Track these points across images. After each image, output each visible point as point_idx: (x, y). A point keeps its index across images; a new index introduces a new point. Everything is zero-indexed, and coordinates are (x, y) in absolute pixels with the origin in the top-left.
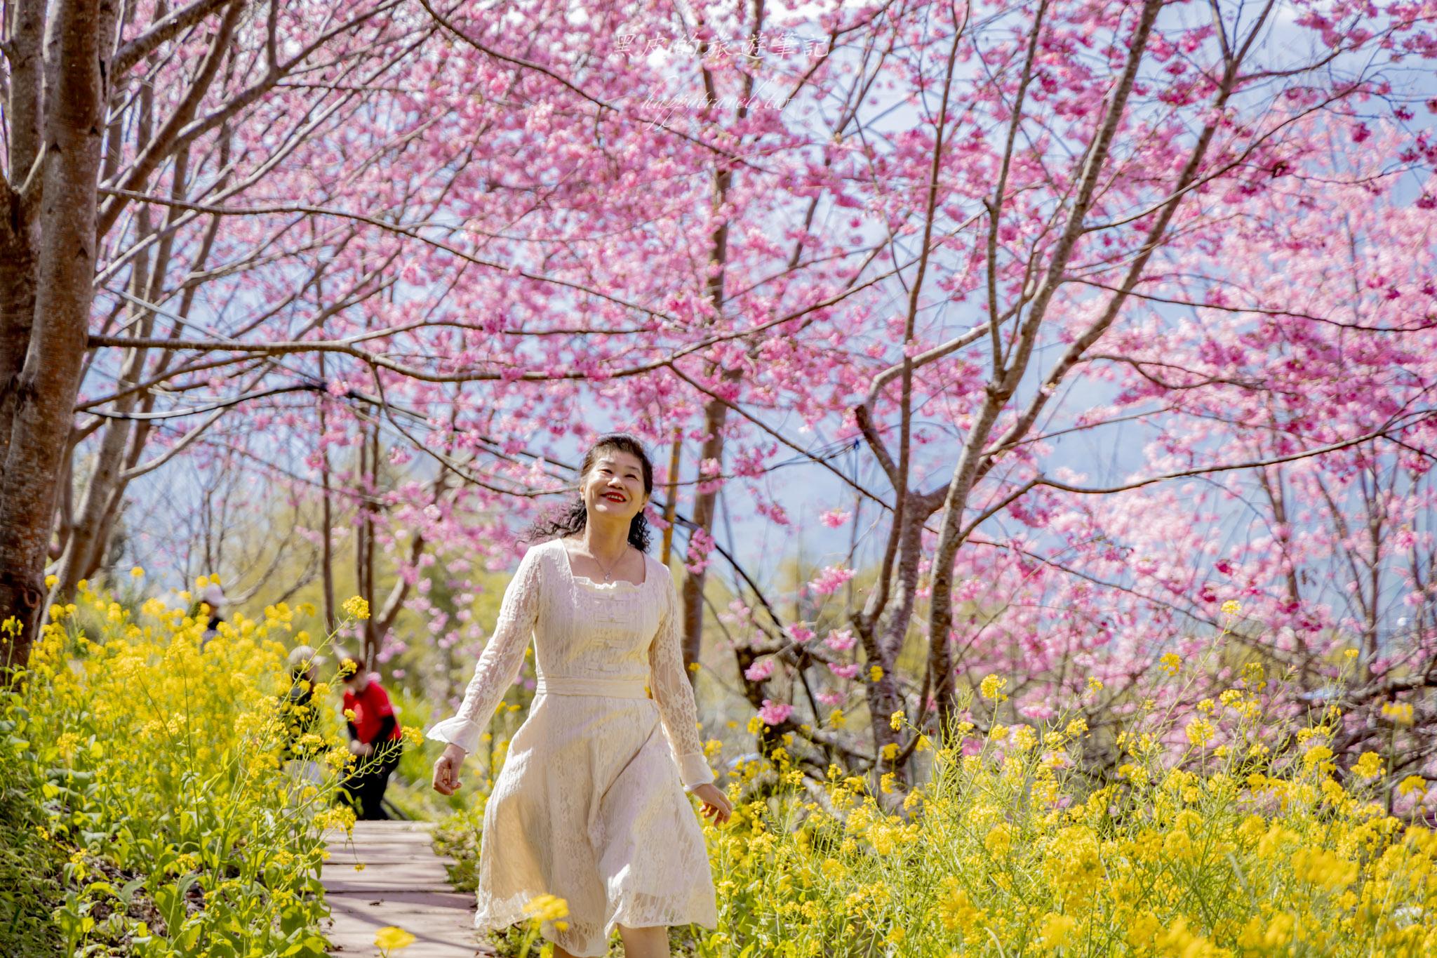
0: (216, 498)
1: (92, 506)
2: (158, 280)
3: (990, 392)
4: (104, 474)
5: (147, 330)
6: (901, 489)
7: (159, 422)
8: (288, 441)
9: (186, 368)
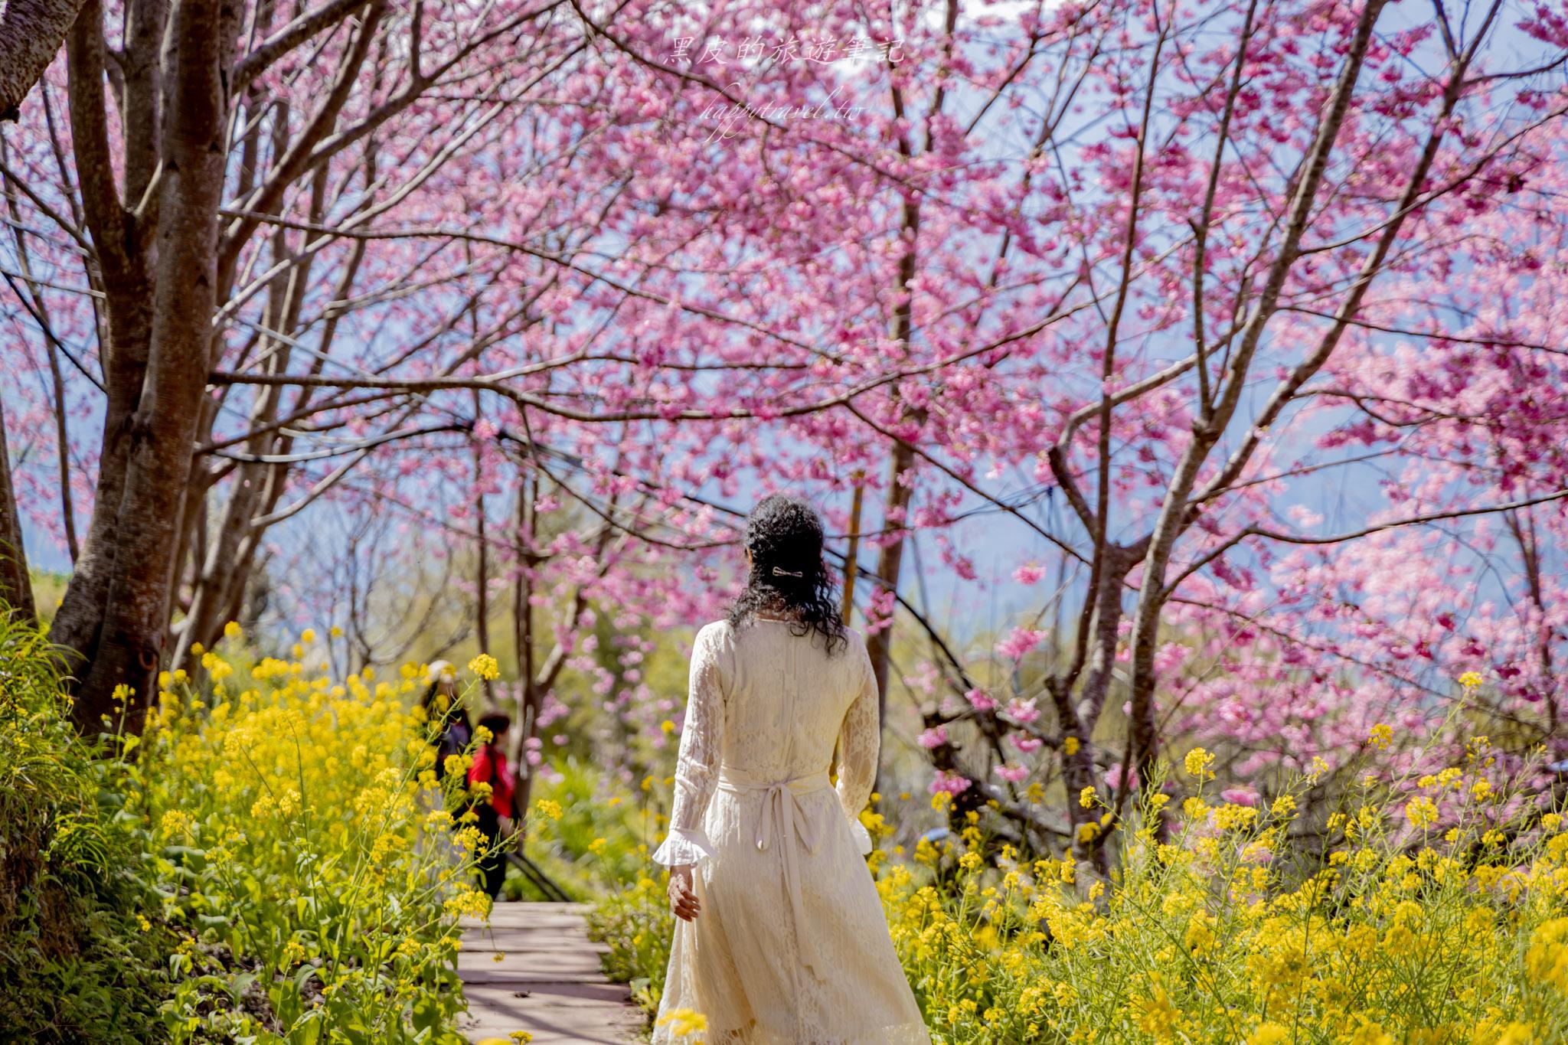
0: (362, 549)
1: (222, 556)
2: (294, 309)
3: (1197, 432)
4: (234, 524)
5: (282, 365)
6: (1099, 539)
7: (300, 465)
8: (440, 486)
9: (329, 405)
